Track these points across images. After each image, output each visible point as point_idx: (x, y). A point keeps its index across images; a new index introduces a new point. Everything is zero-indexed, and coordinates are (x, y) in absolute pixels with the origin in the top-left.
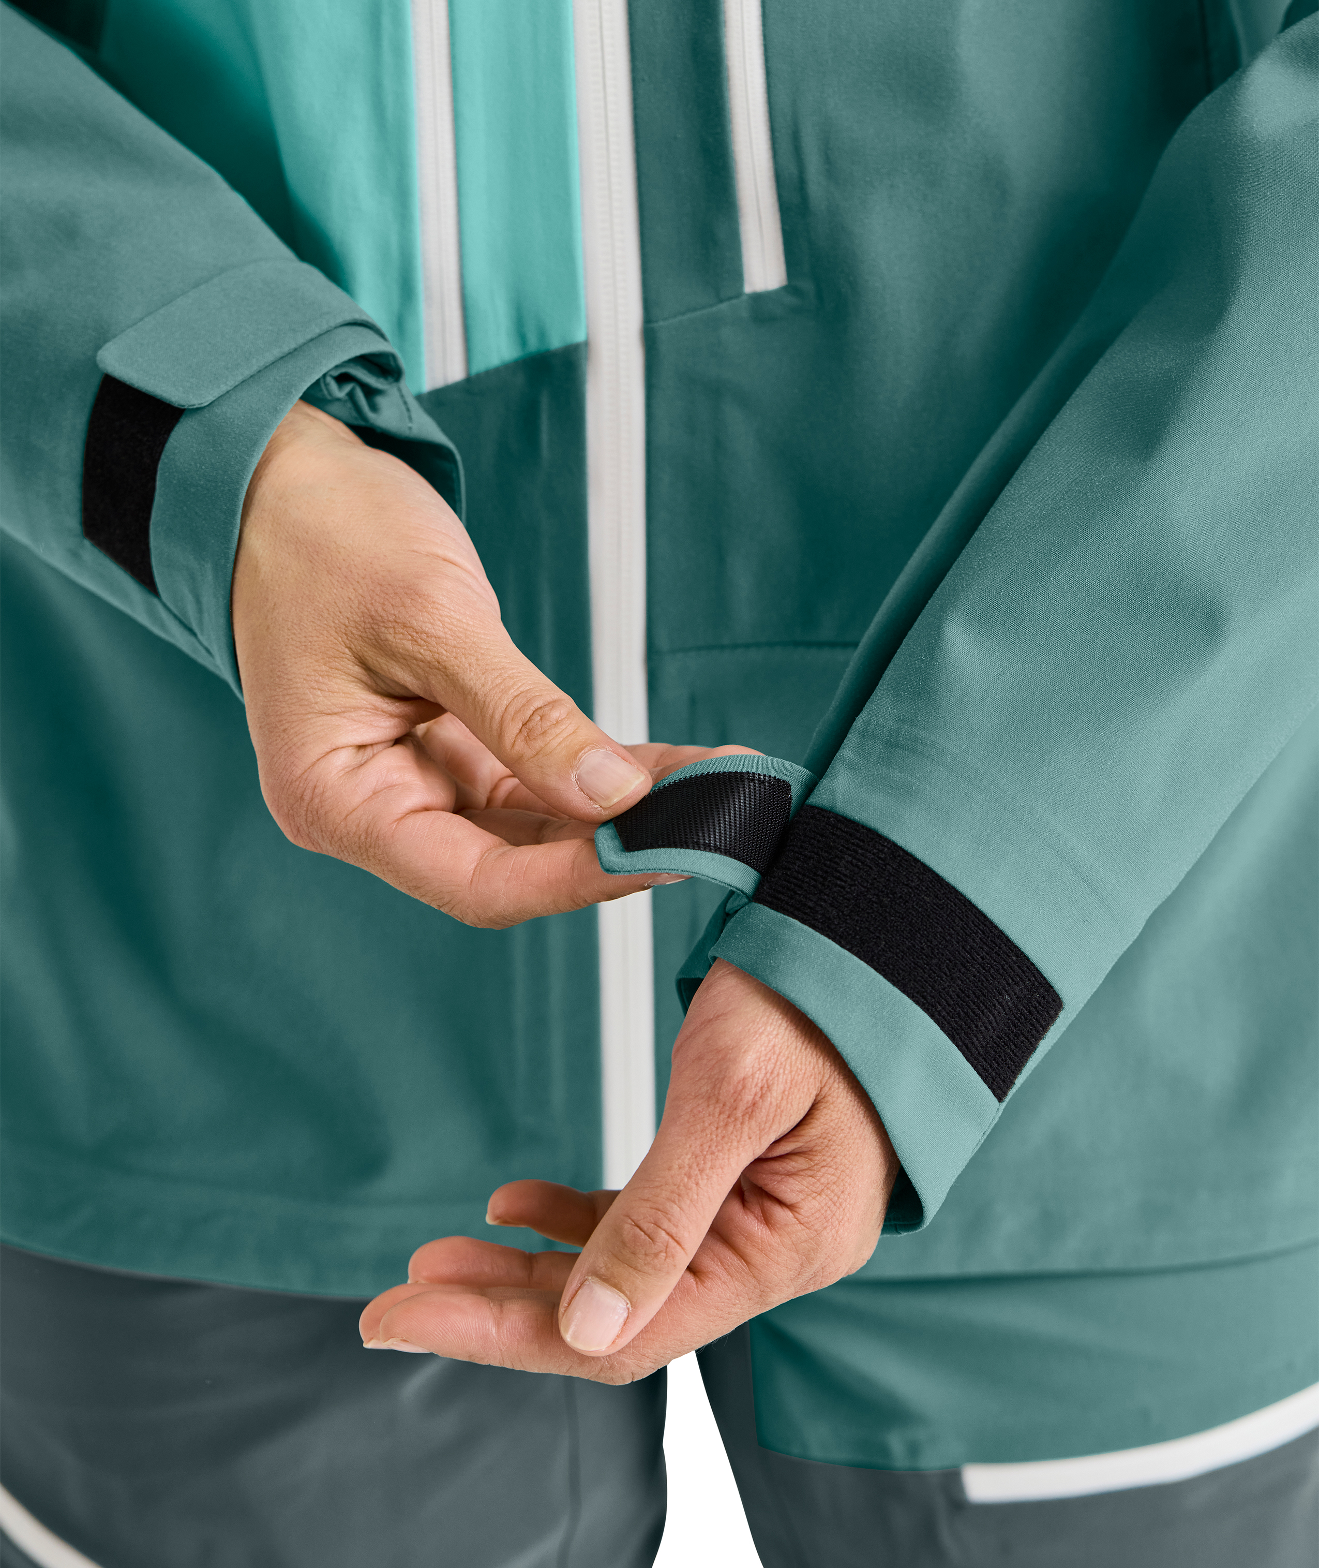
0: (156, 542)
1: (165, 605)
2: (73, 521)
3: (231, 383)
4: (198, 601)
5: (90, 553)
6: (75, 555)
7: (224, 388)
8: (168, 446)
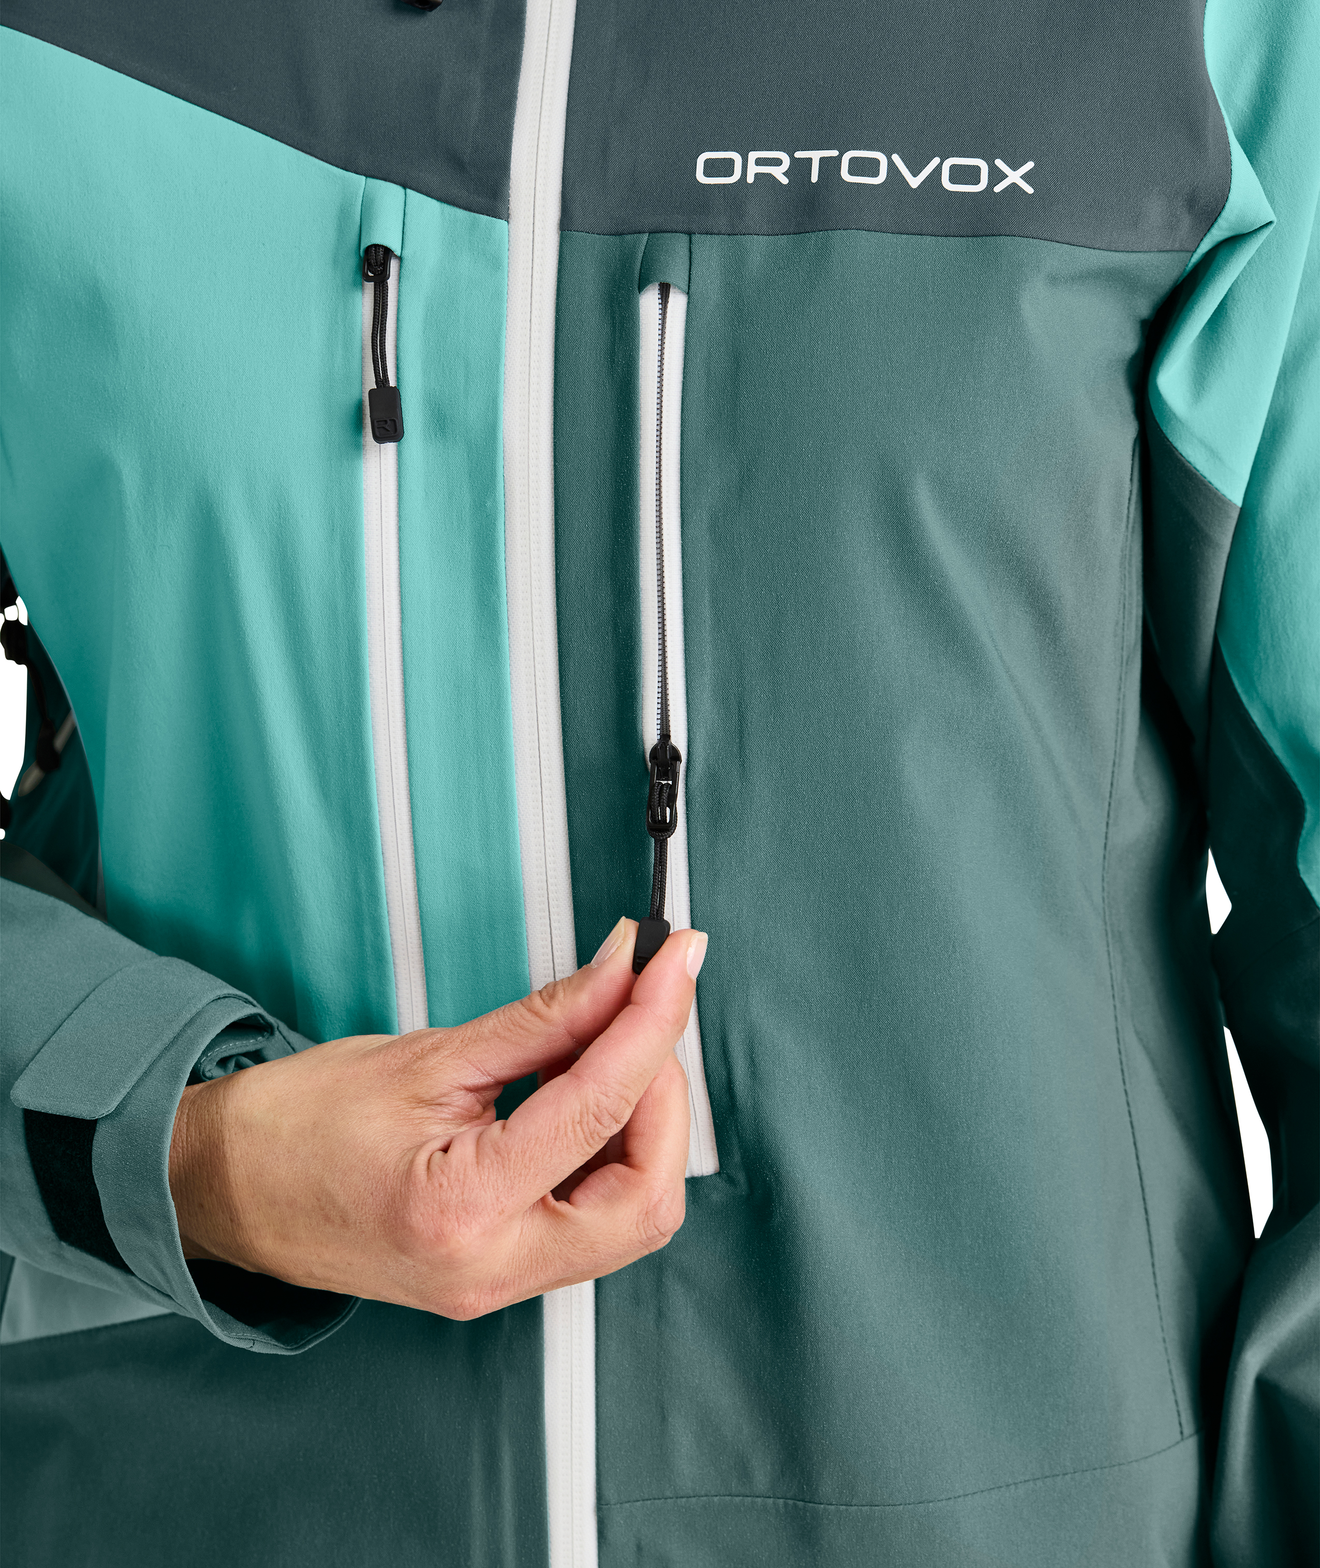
0: (115, 1233)
1: (140, 1279)
2: (47, 1231)
3: (129, 1085)
4: (163, 1273)
5: (71, 1253)
6: (60, 1256)
7: (124, 1092)
8: (94, 1153)
